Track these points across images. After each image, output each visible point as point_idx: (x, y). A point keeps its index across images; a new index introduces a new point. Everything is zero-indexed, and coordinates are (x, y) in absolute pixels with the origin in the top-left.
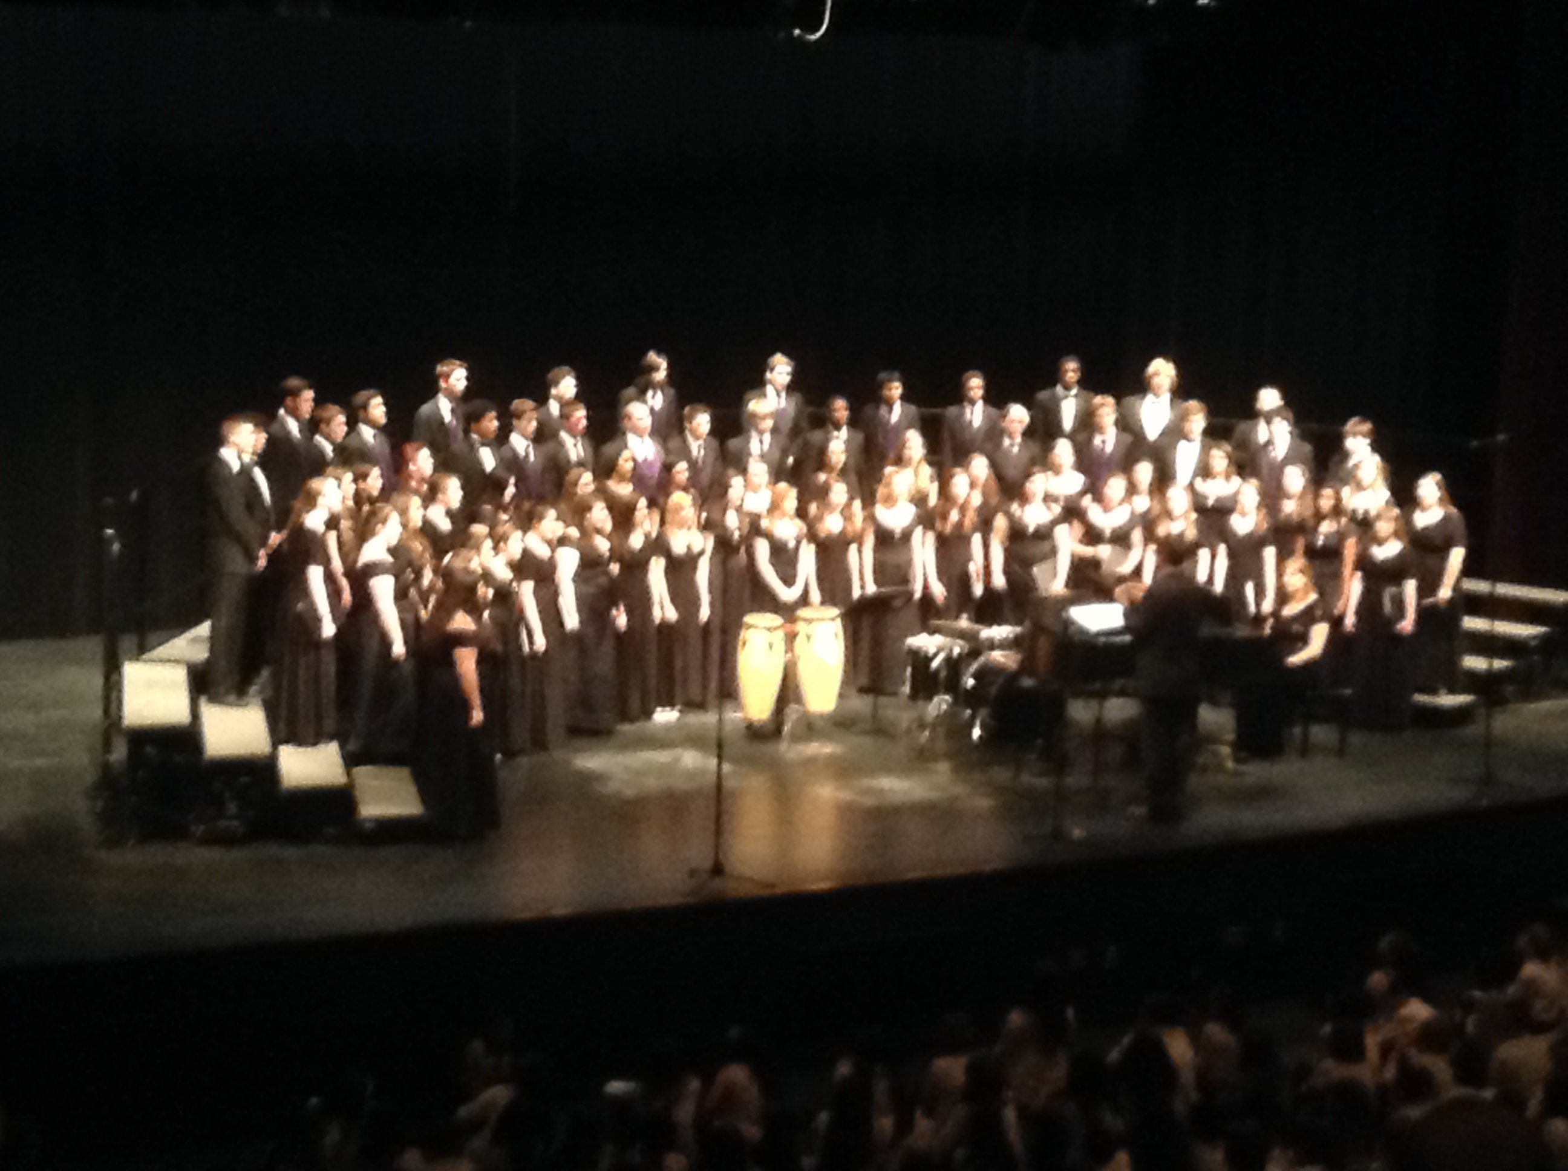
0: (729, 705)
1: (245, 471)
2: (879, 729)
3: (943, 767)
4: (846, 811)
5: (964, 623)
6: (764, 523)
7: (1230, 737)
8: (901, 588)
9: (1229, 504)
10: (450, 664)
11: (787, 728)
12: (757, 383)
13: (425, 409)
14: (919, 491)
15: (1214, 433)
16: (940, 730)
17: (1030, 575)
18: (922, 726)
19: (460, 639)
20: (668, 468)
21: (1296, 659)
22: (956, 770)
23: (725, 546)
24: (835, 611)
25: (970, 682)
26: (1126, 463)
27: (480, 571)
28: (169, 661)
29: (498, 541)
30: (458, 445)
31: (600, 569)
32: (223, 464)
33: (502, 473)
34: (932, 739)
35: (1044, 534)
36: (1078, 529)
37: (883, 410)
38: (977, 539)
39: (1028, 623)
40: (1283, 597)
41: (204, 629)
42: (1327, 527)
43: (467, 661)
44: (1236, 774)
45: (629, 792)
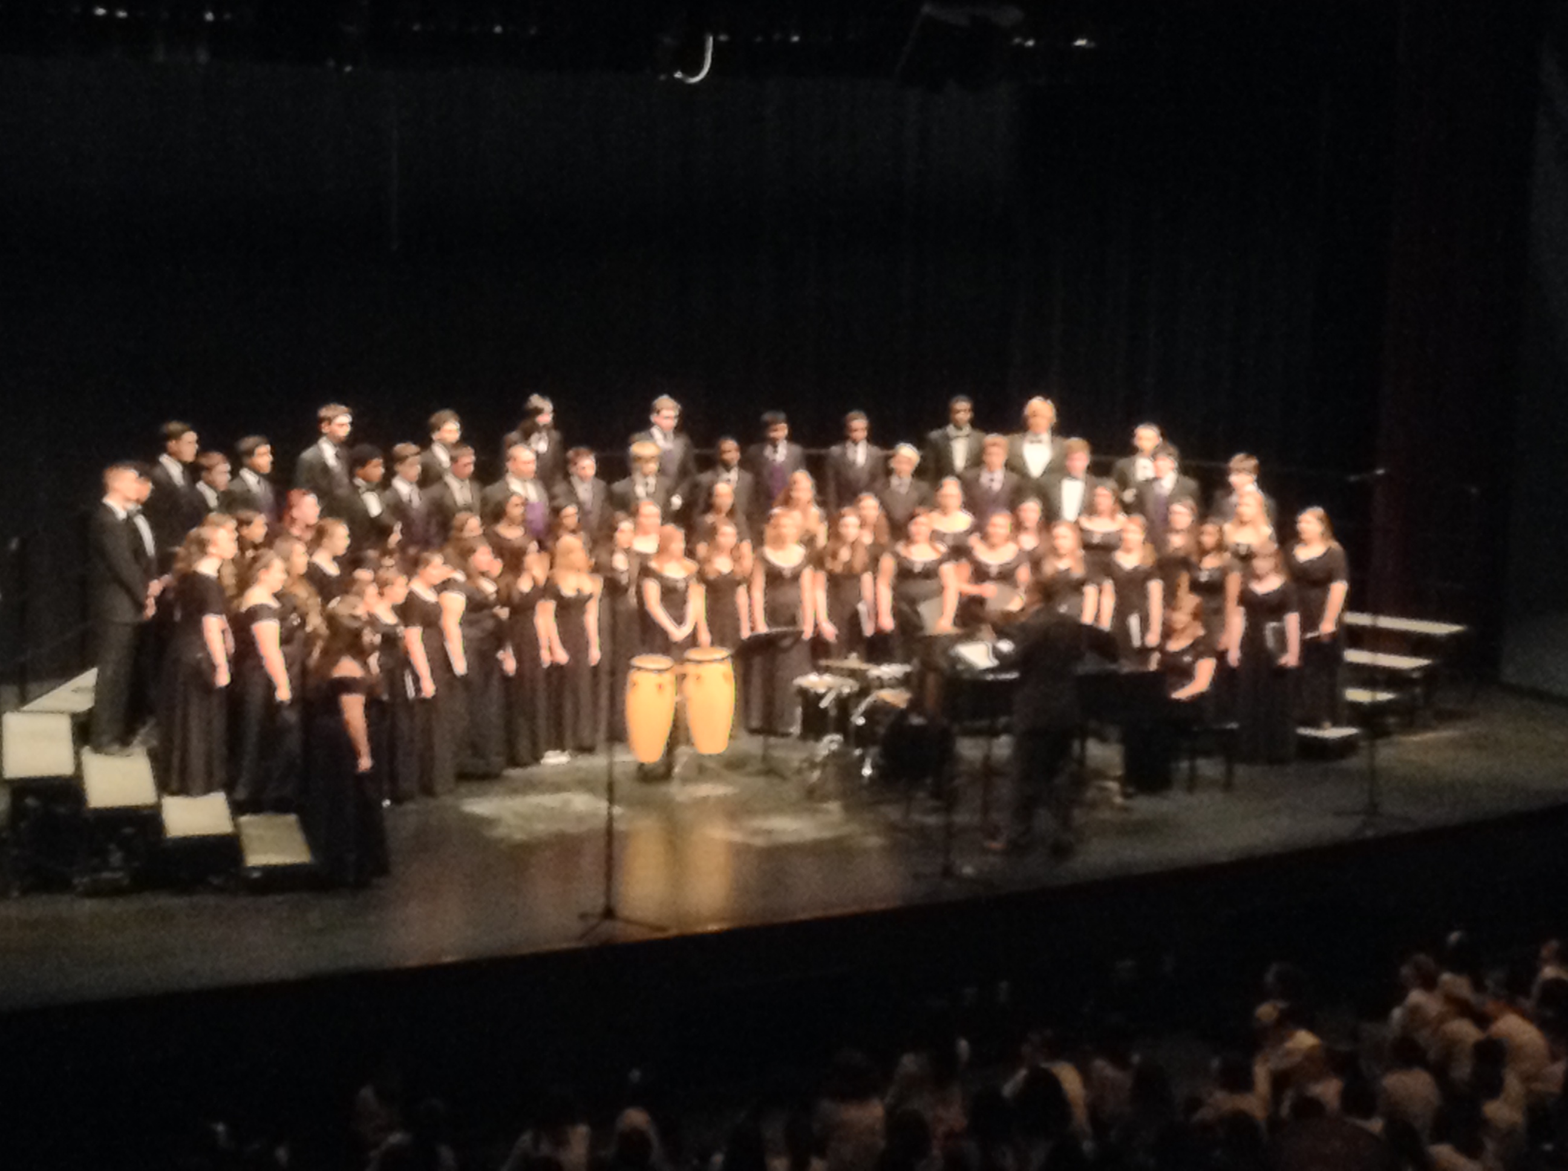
0: (618, 748)
1: (129, 519)
2: (771, 770)
3: (834, 807)
4: (739, 851)
5: (854, 661)
6: (653, 565)
7: (1119, 772)
8: (790, 629)
9: (1113, 541)
10: (334, 710)
11: (677, 770)
12: (643, 424)
13: (308, 454)
14: (807, 531)
15: (1099, 470)
16: (831, 769)
17: (917, 613)
18: (813, 765)
19: (347, 685)
20: (556, 511)
21: (1182, 694)
22: (847, 808)
23: (613, 588)
24: (723, 653)
25: (861, 721)
26: (1013, 500)
27: (365, 617)
28: (52, 712)
29: (382, 585)
30: (342, 491)
31: (486, 612)
32: (109, 511)
33: (387, 519)
34: (823, 780)
35: (930, 573)
36: (966, 568)
37: (768, 451)
38: (867, 578)
39: (916, 661)
40: (1168, 632)
41: (89, 678)
42: (1210, 563)
43: (354, 707)
44: (1125, 809)
45: (519, 836)
